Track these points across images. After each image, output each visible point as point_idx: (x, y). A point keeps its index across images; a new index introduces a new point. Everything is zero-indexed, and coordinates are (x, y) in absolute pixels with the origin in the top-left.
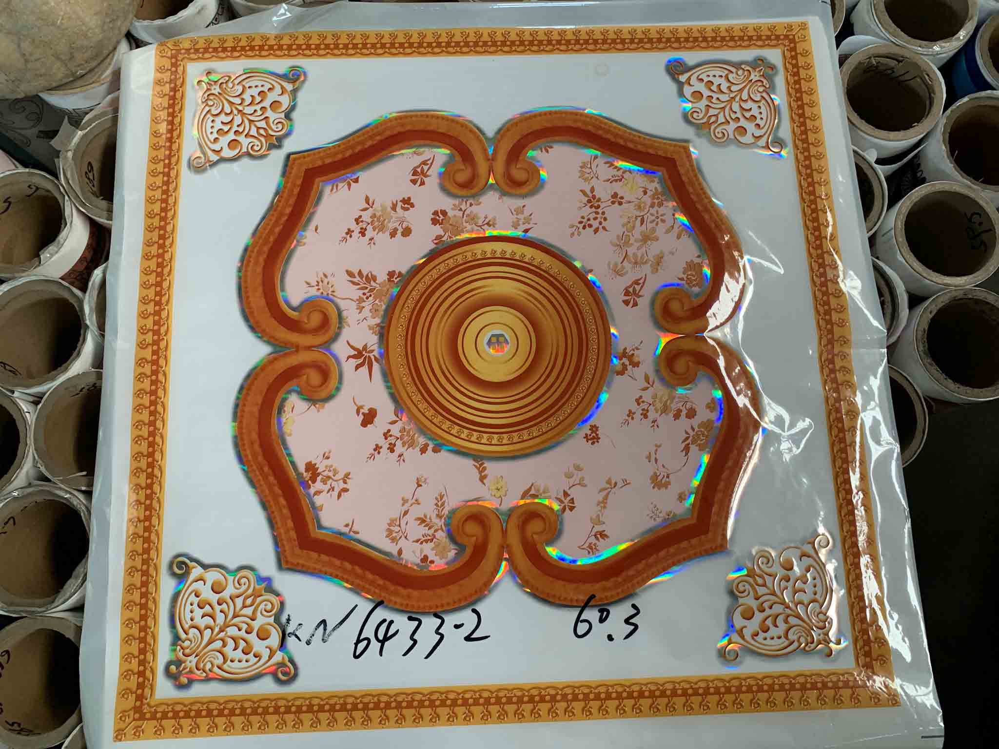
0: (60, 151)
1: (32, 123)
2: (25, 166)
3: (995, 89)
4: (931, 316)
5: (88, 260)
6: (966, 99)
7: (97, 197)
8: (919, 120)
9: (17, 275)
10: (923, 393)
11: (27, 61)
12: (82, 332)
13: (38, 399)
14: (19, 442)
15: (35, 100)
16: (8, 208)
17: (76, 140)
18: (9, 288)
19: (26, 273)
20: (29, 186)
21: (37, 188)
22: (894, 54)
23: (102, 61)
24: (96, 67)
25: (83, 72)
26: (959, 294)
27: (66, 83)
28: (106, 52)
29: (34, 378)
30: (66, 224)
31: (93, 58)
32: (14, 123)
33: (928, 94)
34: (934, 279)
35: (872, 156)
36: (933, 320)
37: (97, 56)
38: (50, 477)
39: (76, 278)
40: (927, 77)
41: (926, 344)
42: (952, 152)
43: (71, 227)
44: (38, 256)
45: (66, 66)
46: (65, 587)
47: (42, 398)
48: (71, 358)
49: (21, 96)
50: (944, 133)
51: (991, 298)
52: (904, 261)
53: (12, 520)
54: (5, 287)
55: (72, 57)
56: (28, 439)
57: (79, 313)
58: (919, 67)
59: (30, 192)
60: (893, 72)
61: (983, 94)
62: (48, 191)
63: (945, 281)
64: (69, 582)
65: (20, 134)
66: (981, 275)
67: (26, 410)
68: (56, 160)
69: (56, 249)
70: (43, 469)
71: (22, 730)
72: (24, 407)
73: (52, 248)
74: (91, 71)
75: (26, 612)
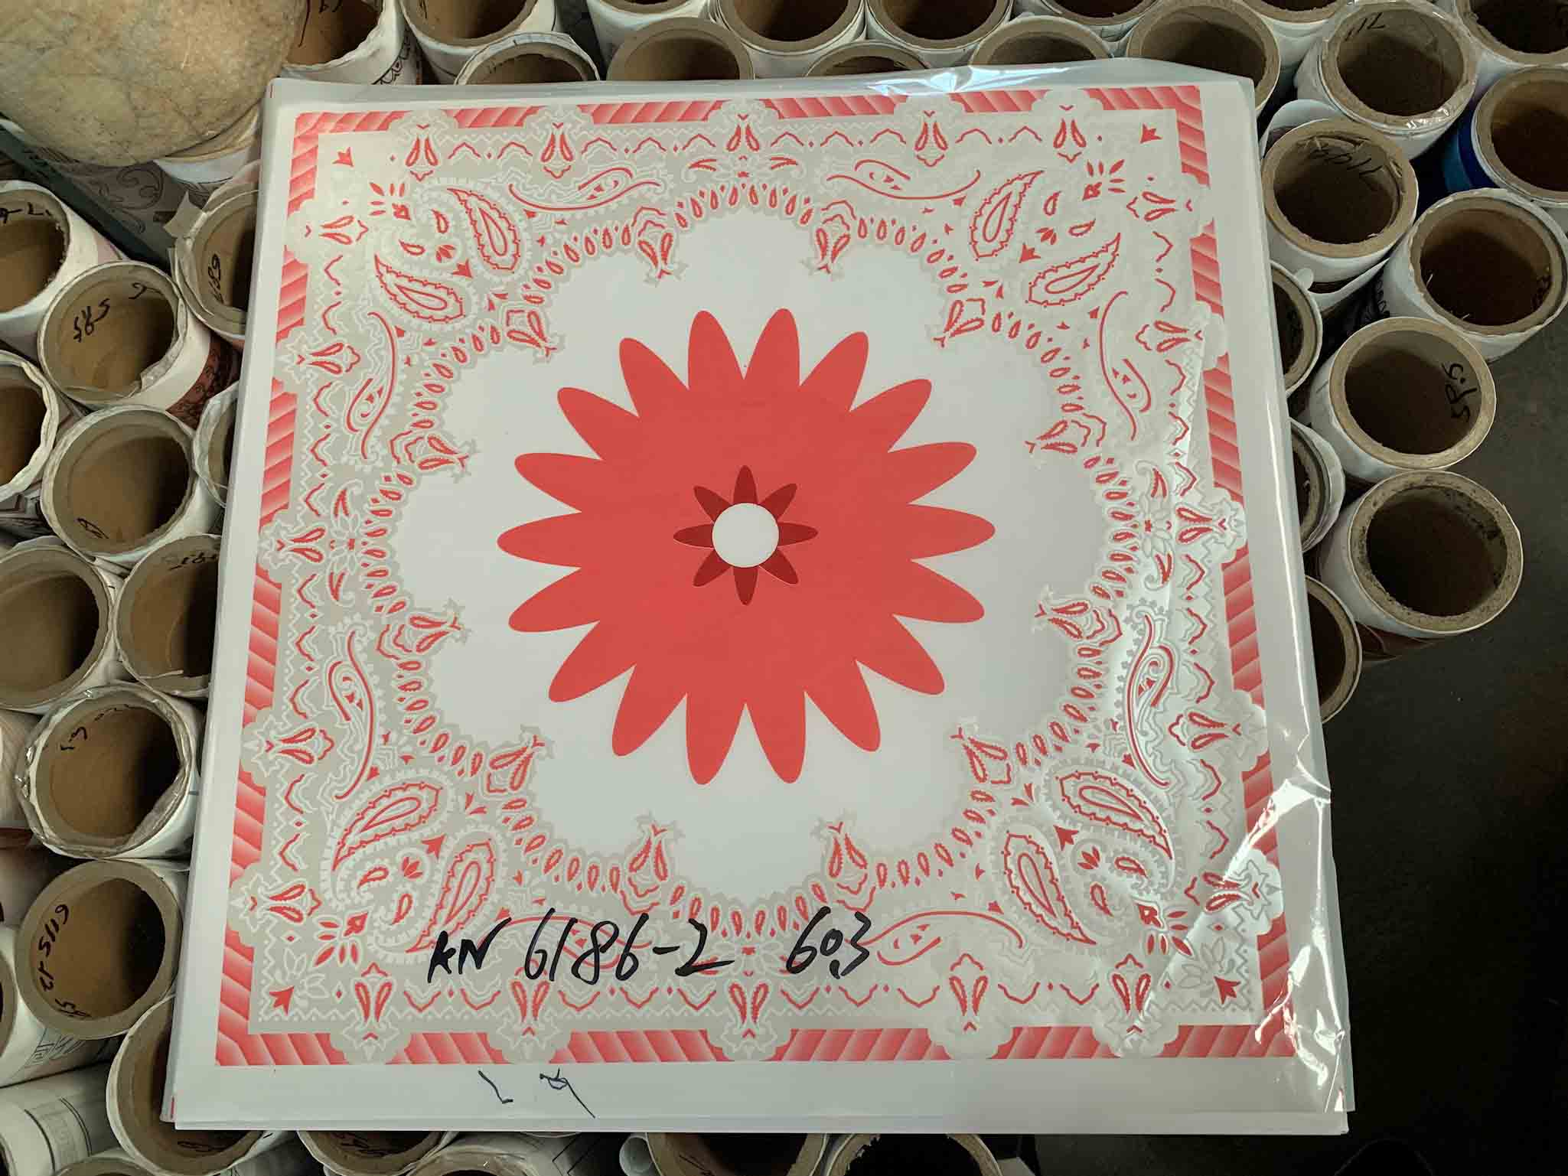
0: (175, 239)
1: (149, 201)
2: (132, 256)
3: (1496, 186)
4: (1375, 509)
5: (207, 388)
6: (1449, 200)
7: (222, 301)
8: (1378, 230)
9: (110, 403)
10: (1355, 618)
11: (138, 116)
12: (189, 483)
13: (125, 571)
14: (97, 627)
15: (149, 168)
16: (106, 312)
17: (198, 224)
18: (98, 419)
19: (121, 401)
20: (134, 285)
21: (145, 288)
22: (1348, 134)
23: (239, 119)
24: (232, 126)
25: (214, 133)
26: (1419, 480)
27: (192, 148)
28: (243, 110)
29: (123, 541)
30: (178, 336)
31: (225, 115)
32: (122, 200)
33: (1396, 194)
34: (1382, 456)
35: (1305, 280)
36: (1378, 514)
37: (232, 111)
38: (136, 676)
39: (188, 412)
40: (1394, 168)
41: (1365, 551)
42: (1425, 277)
43: (184, 338)
44: (140, 379)
45: (190, 123)
46: (144, 823)
47: (130, 570)
48: (173, 517)
49: (132, 162)
50: (1412, 249)
51: (1467, 486)
52: (1342, 430)
53: (82, 732)
54: (92, 419)
55: (200, 113)
56: (109, 624)
57: (187, 457)
58: (1385, 153)
59: (134, 293)
60: (1351, 159)
61: (1476, 192)
62: (159, 292)
63: (1401, 461)
64: (150, 814)
65: (131, 215)
66: (1454, 454)
67: (109, 584)
68: (170, 250)
69: (162, 370)
70: (126, 664)
71: (76, 1013)
72: (108, 579)
73: (157, 368)
74: (224, 131)
75: (91, 852)
